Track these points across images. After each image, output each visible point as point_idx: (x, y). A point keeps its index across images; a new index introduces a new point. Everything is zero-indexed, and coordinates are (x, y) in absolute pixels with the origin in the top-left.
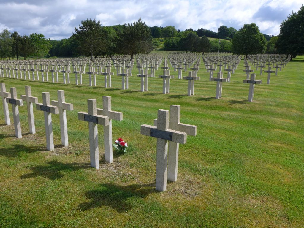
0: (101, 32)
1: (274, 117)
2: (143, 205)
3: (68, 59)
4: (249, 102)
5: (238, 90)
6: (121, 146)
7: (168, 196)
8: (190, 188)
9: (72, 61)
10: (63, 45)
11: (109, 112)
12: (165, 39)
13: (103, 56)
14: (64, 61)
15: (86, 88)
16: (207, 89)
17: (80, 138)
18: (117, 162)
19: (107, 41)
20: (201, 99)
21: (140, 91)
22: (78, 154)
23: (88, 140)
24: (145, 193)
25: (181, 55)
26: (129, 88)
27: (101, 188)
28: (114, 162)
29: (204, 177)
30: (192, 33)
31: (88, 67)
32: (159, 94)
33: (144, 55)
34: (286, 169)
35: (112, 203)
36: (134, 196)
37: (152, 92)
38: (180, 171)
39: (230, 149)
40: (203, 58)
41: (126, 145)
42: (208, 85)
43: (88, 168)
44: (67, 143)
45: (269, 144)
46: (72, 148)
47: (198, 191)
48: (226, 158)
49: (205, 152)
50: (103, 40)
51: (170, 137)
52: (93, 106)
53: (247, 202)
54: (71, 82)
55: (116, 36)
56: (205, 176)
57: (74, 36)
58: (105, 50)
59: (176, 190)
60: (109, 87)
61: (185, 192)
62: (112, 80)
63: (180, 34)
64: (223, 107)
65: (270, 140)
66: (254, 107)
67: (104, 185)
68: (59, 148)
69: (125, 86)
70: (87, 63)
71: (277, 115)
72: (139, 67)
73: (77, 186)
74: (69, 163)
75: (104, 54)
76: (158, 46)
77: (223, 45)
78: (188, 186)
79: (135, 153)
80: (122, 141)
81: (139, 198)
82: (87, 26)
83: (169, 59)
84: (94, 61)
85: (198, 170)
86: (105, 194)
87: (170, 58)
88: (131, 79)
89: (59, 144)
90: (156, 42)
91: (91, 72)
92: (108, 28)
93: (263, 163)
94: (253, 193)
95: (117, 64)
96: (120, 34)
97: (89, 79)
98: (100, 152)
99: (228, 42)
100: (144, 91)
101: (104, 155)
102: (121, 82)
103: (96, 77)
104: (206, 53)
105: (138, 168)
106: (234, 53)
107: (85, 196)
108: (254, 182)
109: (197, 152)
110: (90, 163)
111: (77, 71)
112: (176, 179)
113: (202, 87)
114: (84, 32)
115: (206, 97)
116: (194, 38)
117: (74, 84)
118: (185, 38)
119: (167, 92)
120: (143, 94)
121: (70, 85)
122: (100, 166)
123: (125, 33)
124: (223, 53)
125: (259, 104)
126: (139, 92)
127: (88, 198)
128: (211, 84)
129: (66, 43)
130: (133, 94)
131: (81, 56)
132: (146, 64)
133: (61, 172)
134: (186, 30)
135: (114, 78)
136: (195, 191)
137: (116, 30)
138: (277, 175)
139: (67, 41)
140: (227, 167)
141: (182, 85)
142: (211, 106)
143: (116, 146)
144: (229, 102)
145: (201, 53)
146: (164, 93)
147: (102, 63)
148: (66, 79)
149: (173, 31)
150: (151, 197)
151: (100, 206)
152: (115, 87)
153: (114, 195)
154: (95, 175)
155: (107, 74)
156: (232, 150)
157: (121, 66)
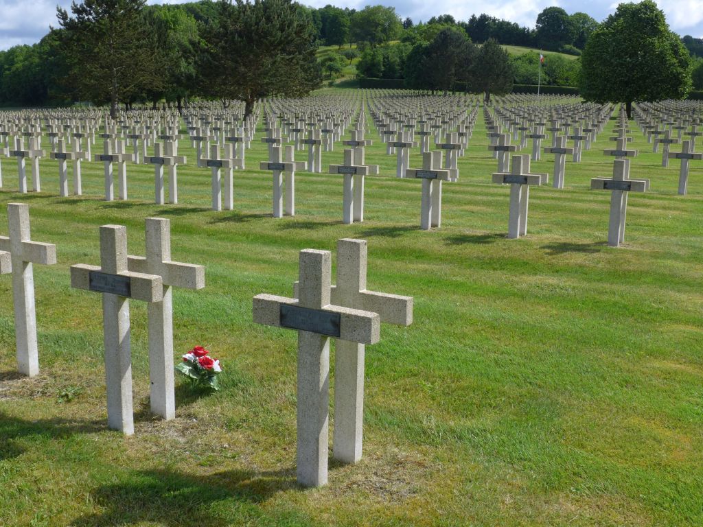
0: (145, 24)
1: (679, 291)
2: (258, 517)
3: (33, 113)
4: (609, 247)
5: (583, 212)
6: (202, 370)
7: (331, 496)
8: (394, 477)
9: (46, 119)
10: (17, 69)
11: (166, 264)
12: (362, 49)
13: (152, 104)
14: (19, 120)
15: (95, 207)
16: (484, 209)
17: (76, 352)
18: (189, 416)
19: (167, 55)
20: (461, 240)
21: (271, 215)
22: (70, 397)
23: (100, 358)
24: (264, 489)
25: (417, 102)
26: (234, 206)
27: (136, 480)
28: (178, 416)
29: (440, 451)
30: (449, 29)
31: (102, 141)
32: (332, 225)
33: (293, 102)
34: (680, 428)
35: (167, 515)
36: (232, 496)
37: (311, 219)
38: (373, 436)
39: (529, 377)
40: (486, 113)
41: (216, 367)
42: (490, 198)
43: (99, 431)
44: (34, 366)
45: (648, 365)
46: (50, 381)
47: (416, 484)
48: (512, 401)
49: (453, 385)
50: (152, 49)
51: (333, 326)
52: (117, 244)
53: (552, 509)
54: (42, 187)
55: (197, 38)
56: (445, 446)
57: (55, 37)
58: (158, 84)
59: (354, 483)
60: (172, 203)
61: (381, 488)
62: (178, 182)
63: (411, 33)
64: (527, 263)
65: (652, 354)
66: (622, 261)
67: (148, 473)
68: (11, 383)
69: (223, 200)
70: (97, 126)
71: (688, 284)
72: (270, 141)
73: (67, 476)
74: (41, 420)
75: (155, 96)
76: (337, 71)
77: (554, 71)
78: (391, 473)
79: (243, 390)
80: (204, 354)
81: (246, 501)
82: (100, 5)
83: (374, 115)
84: (121, 122)
85: (425, 433)
86: (150, 492)
87: (377, 112)
88: (244, 178)
89: (10, 369)
90: (331, 59)
91: (110, 153)
92: (169, 10)
93: (618, 412)
94: (572, 488)
95: (198, 130)
96: (210, 32)
97: (104, 179)
98: (137, 389)
99: (570, 60)
100: (284, 215)
101: (149, 398)
102: (210, 189)
103: (127, 171)
104: (497, 98)
105: (249, 432)
106: (588, 97)
107: (91, 499)
108: (580, 461)
109: (430, 385)
110: (106, 420)
111: (64, 152)
112: (358, 456)
113: (470, 203)
114: (88, 23)
115: (479, 233)
116: (458, 47)
117: (54, 193)
118: (426, 48)
119: (357, 220)
120: (279, 225)
121: (41, 197)
122: (135, 427)
123: (225, 27)
124: (552, 97)
125: (638, 254)
126: (268, 219)
127: (99, 503)
128: (500, 195)
129: (26, 59)
130: (246, 225)
131: (77, 104)
132: (294, 130)
133: (20, 441)
134: (433, 21)
135: (187, 175)
136: (408, 483)
137: (198, 17)
138: (650, 442)
139: (28, 52)
140: (510, 424)
141: (408, 196)
142: (491, 259)
143: (186, 369)
144: (549, 247)
145: (482, 97)
146: (345, 222)
147: (148, 128)
148: (28, 179)
149: (387, 24)
150: (281, 501)
151: (134, 524)
152: (191, 203)
153: (175, 497)
154: (122, 448)
155: (162, 162)
156: (534, 381)
157: (211, 137)
